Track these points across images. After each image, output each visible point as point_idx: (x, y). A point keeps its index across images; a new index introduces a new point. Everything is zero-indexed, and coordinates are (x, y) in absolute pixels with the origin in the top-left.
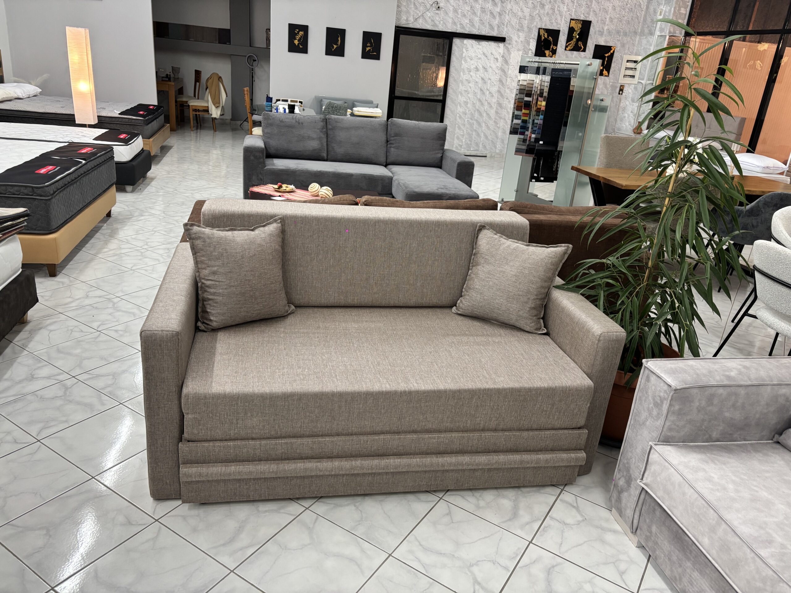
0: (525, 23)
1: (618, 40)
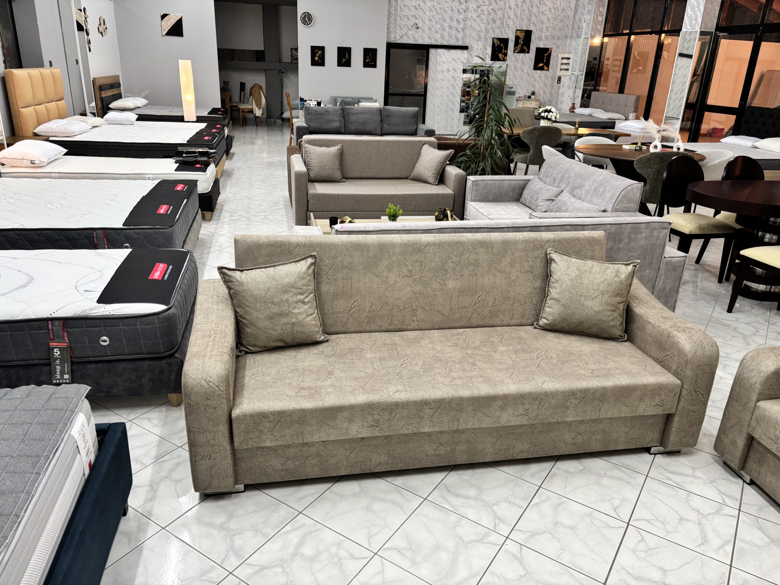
0: (482, 35)
1: (554, 43)
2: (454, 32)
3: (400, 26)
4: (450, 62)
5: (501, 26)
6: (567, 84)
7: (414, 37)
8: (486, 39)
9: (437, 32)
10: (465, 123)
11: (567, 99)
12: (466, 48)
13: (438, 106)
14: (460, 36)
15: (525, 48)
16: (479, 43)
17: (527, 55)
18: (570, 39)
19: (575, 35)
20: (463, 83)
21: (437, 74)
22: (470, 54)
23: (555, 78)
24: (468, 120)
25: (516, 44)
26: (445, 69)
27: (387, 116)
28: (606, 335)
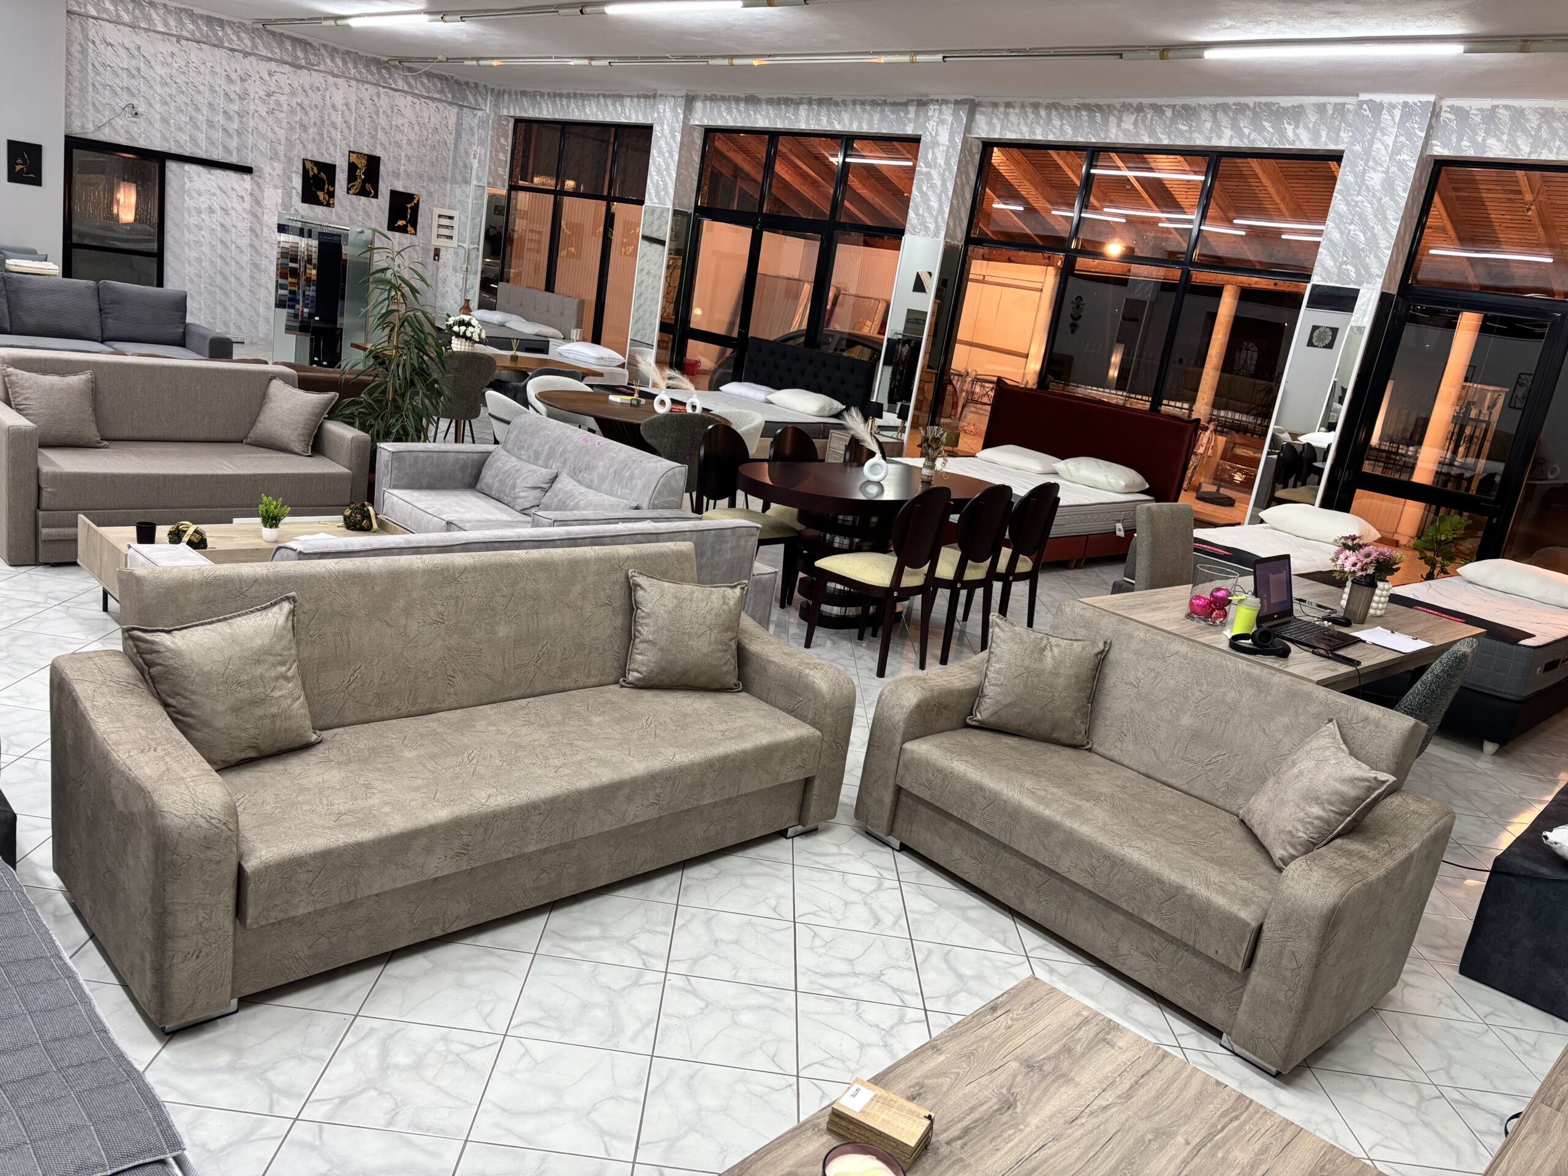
0: (281, 149)
1: (423, 187)
2: (218, 135)
3: (94, 104)
4: (214, 195)
5: (317, 138)
6: (451, 263)
7: (127, 132)
8: (290, 160)
9: (181, 129)
10: (289, 329)
11: (452, 290)
12: (248, 170)
13: (191, 281)
14: (233, 143)
15: (368, 187)
16: (275, 164)
17: (374, 200)
18: (452, 183)
19: (459, 178)
20: (279, 250)
21: (186, 215)
22: (259, 185)
23: (428, 250)
24: (297, 324)
25: (352, 177)
26: (203, 206)
27: (113, 302)
28: (718, 686)
